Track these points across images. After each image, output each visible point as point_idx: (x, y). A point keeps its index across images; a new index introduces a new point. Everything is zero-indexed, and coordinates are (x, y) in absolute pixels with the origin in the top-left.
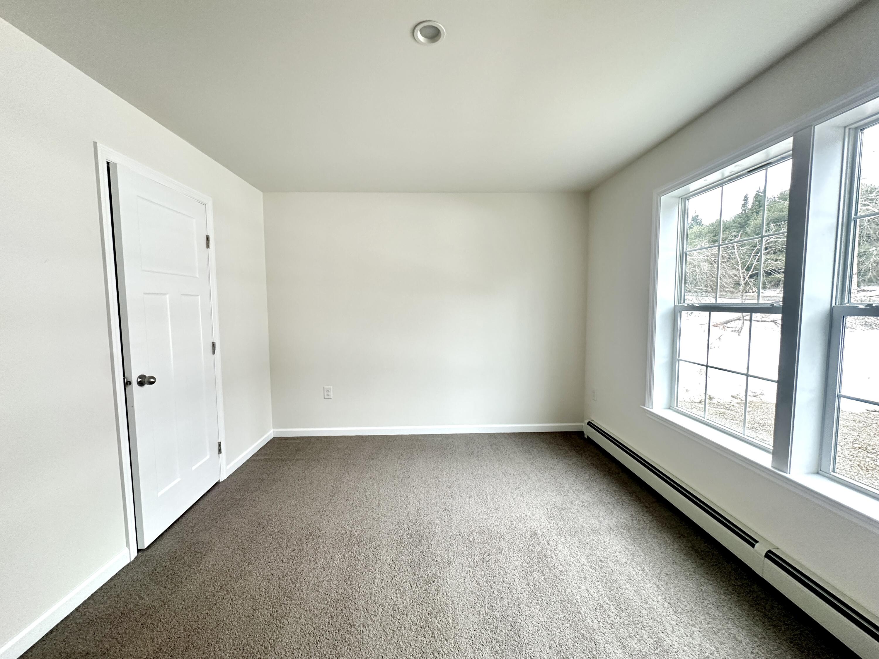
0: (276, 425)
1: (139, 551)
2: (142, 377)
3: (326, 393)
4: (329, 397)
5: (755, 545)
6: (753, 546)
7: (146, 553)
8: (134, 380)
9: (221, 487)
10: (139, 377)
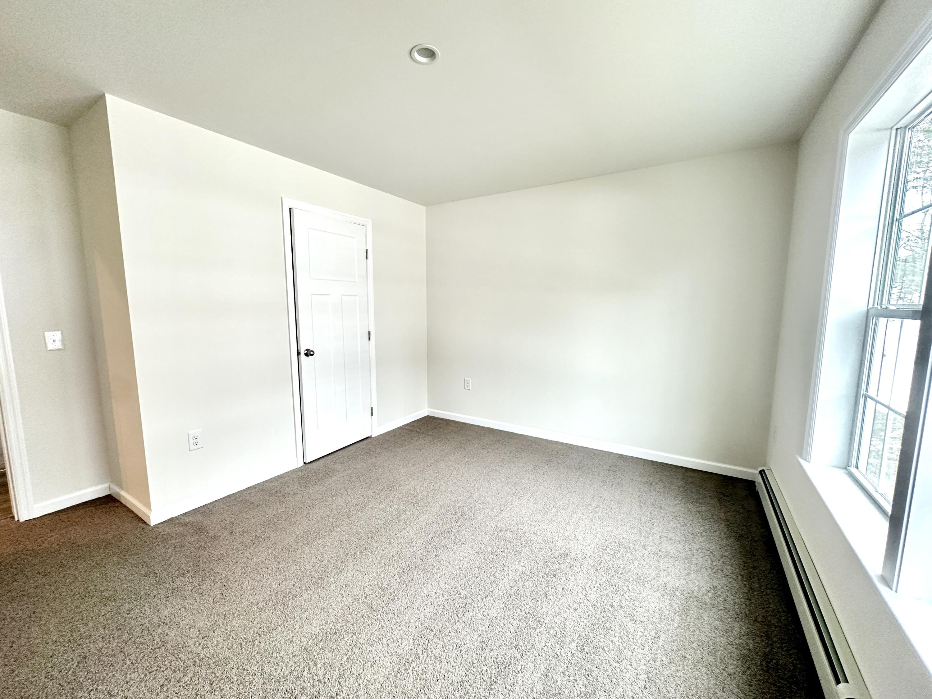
0: (430, 406)
1: (305, 463)
2: (307, 350)
3: (466, 384)
4: (468, 388)
5: (840, 683)
6: (838, 682)
7: (308, 466)
8: (303, 352)
9: (369, 440)
10: (306, 350)
